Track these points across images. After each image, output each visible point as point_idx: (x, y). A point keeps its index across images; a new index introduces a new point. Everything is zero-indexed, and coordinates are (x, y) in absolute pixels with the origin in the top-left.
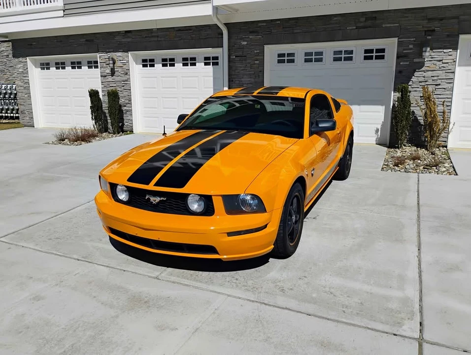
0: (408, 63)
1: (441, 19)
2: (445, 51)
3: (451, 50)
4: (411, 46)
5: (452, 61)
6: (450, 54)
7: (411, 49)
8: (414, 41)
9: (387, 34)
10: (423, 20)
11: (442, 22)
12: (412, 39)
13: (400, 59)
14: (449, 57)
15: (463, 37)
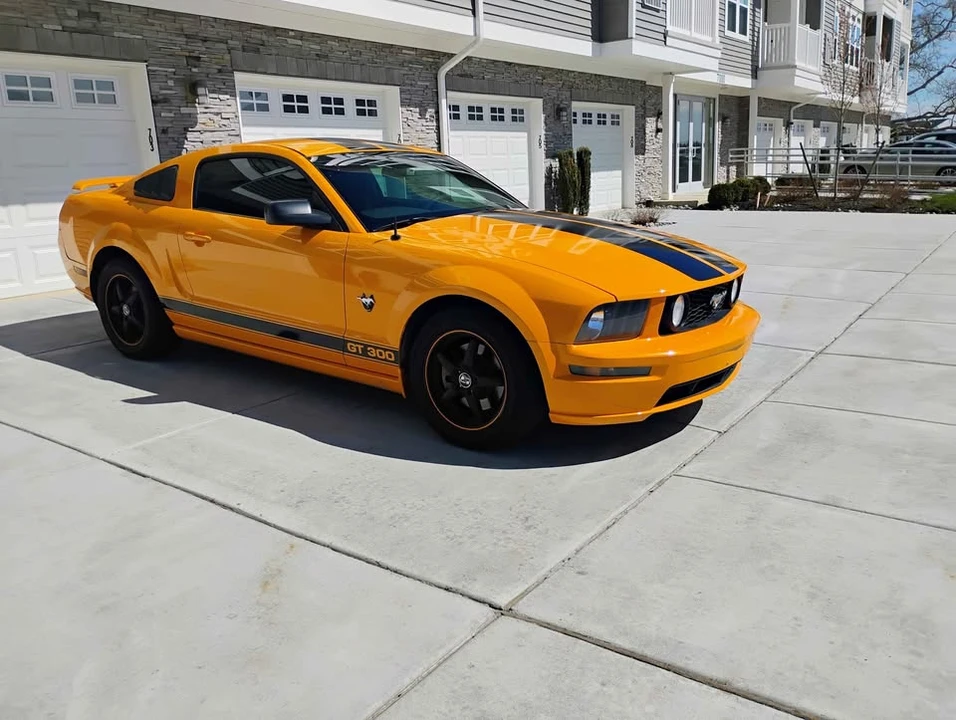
0: (172, 115)
1: (205, 40)
2: (221, 97)
3: (228, 97)
4: (171, 83)
5: (233, 116)
6: (229, 102)
7: (170, 88)
8: (174, 73)
9: (127, 53)
10: (179, 35)
11: (208, 44)
12: (170, 70)
13: (158, 107)
14: (229, 109)
15: (238, 76)
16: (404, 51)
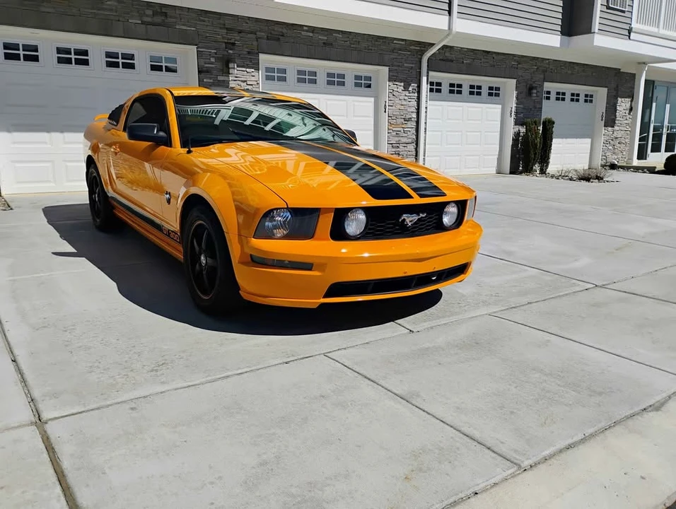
0: (211, 81)
1: (240, 32)
2: (248, 70)
3: (253, 70)
4: (213, 60)
5: (255, 83)
6: (253, 74)
7: (212, 63)
8: (216, 53)
9: (184, 40)
10: (221, 28)
11: (241, 35)
12: (213, 51)
13: (202, 75)
14: (253, 78)
15: (262, 57)
16: (395, 42)
